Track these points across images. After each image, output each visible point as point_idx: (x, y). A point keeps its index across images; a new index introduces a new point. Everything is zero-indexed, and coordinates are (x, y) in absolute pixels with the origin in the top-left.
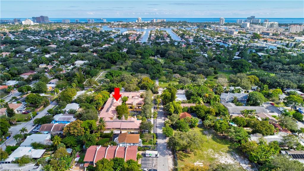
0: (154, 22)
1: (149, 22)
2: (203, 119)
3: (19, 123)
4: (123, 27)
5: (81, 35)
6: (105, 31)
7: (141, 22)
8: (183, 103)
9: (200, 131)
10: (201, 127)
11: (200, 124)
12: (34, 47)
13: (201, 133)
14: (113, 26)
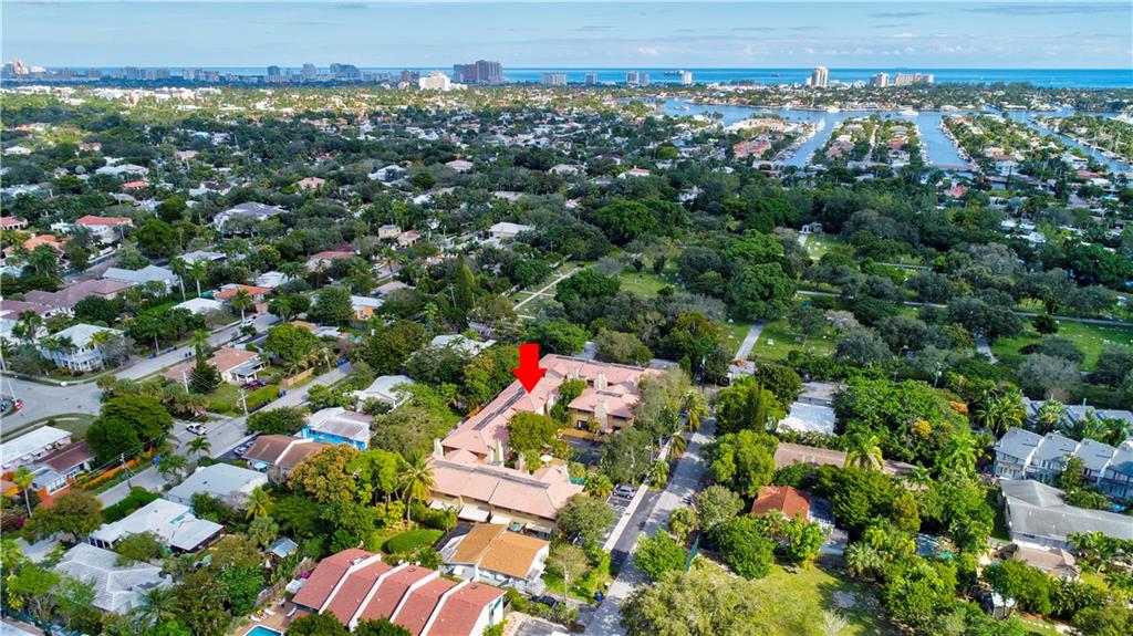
0: (883, 85)
1: (859, 84)
2: (856, 534)
3: (217, 416)
4: (744, 103)
5: (575, 129)
6: (666, 117)
7: (825, 86)
8: (808, 444)
9: (820, 587)
10: (835, 567)
11: (834, 555)
12: (404, 165)
13: (821, 597)
14: (705, 100)
